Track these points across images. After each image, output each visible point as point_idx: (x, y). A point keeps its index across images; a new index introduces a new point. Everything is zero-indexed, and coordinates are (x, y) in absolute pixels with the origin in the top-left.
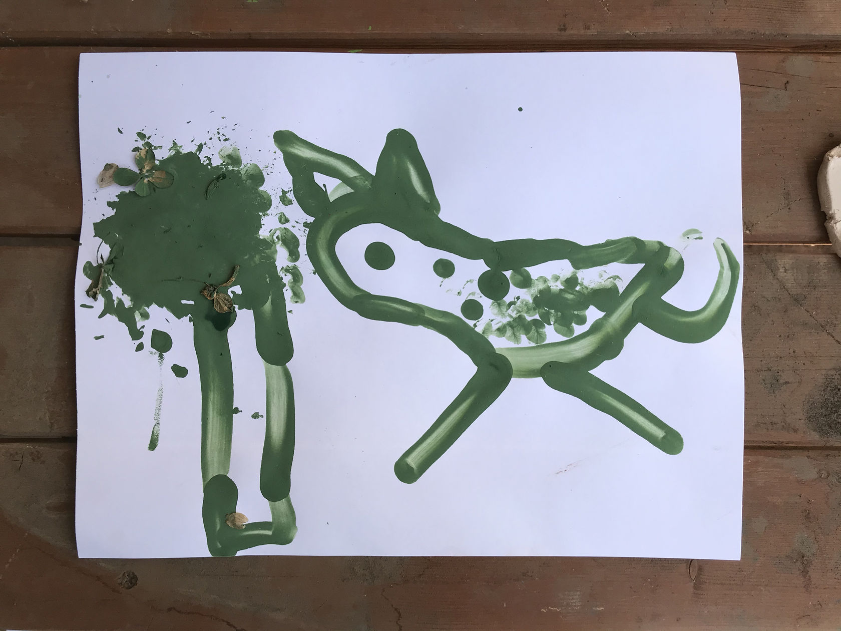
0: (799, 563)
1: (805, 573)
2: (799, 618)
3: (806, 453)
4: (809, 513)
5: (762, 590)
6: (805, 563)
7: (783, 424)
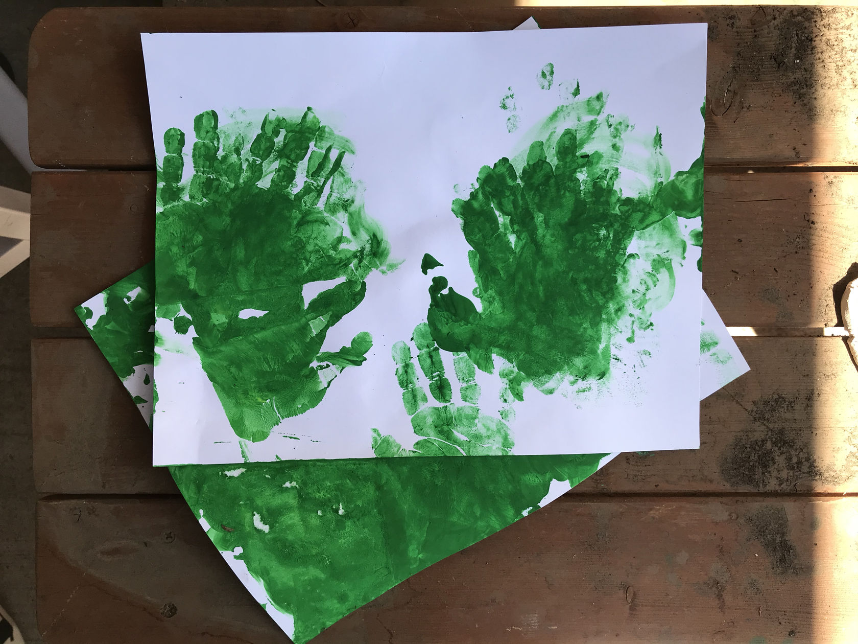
0: (714, 589)
1: (719, 596)
2: (715, 634)
3: (720, 499)
4: (722, 548)
5: (684, 611)
6: (720, 588)
7: (702, 477)
